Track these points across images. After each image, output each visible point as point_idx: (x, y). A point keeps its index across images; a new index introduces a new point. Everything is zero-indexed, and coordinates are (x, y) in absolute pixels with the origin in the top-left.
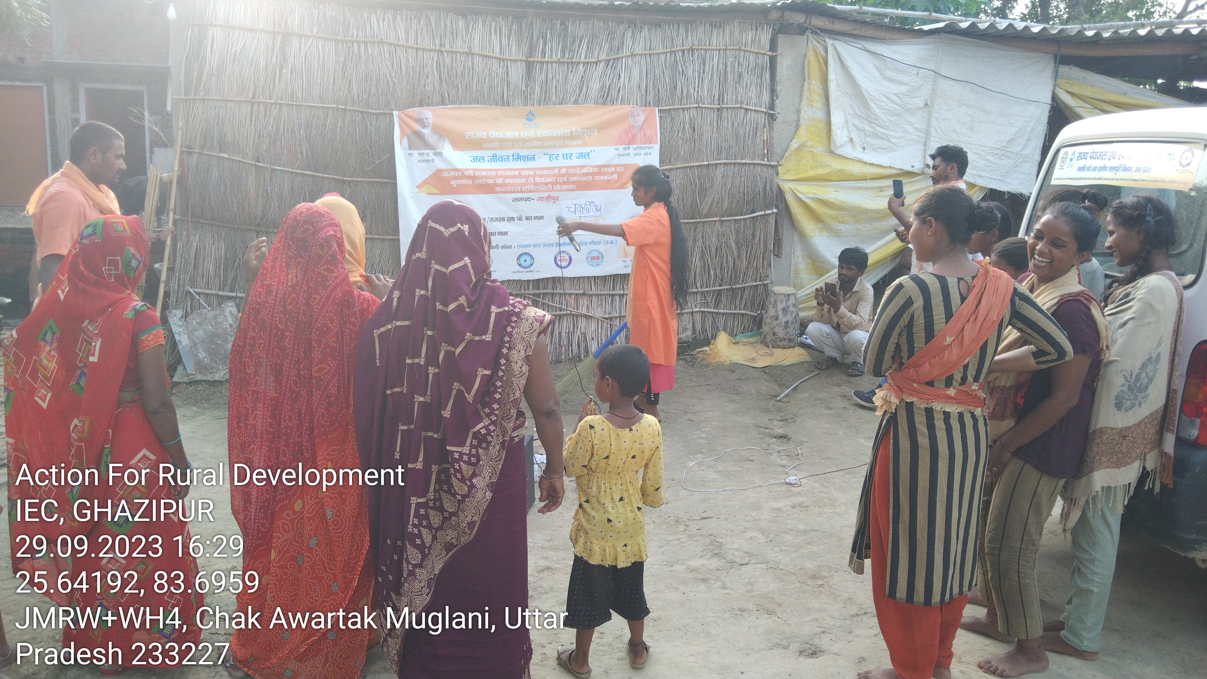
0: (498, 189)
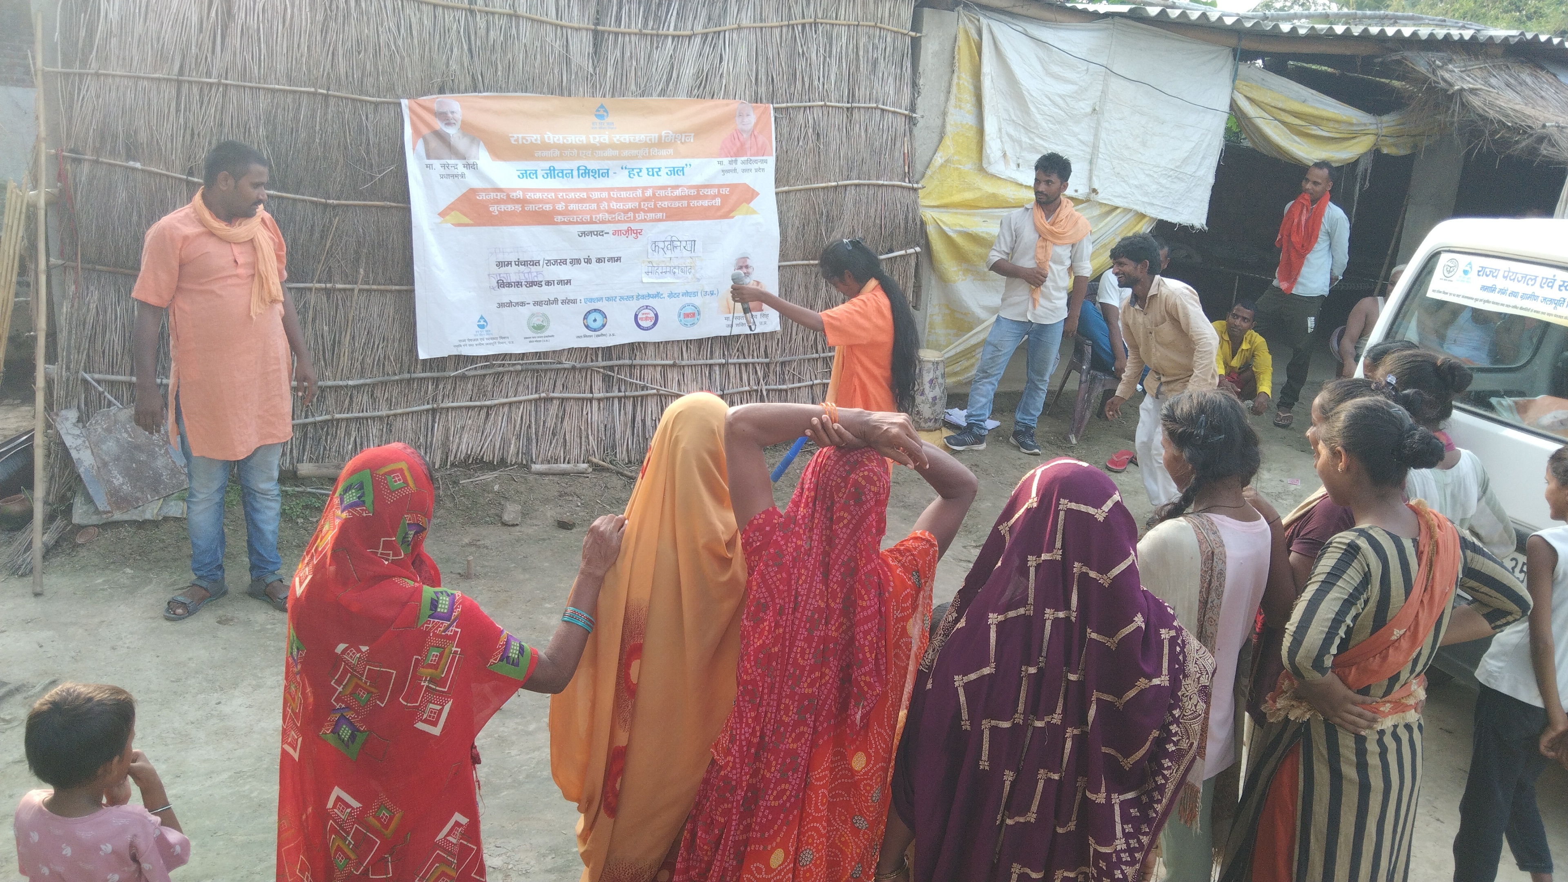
0: (559, 218)
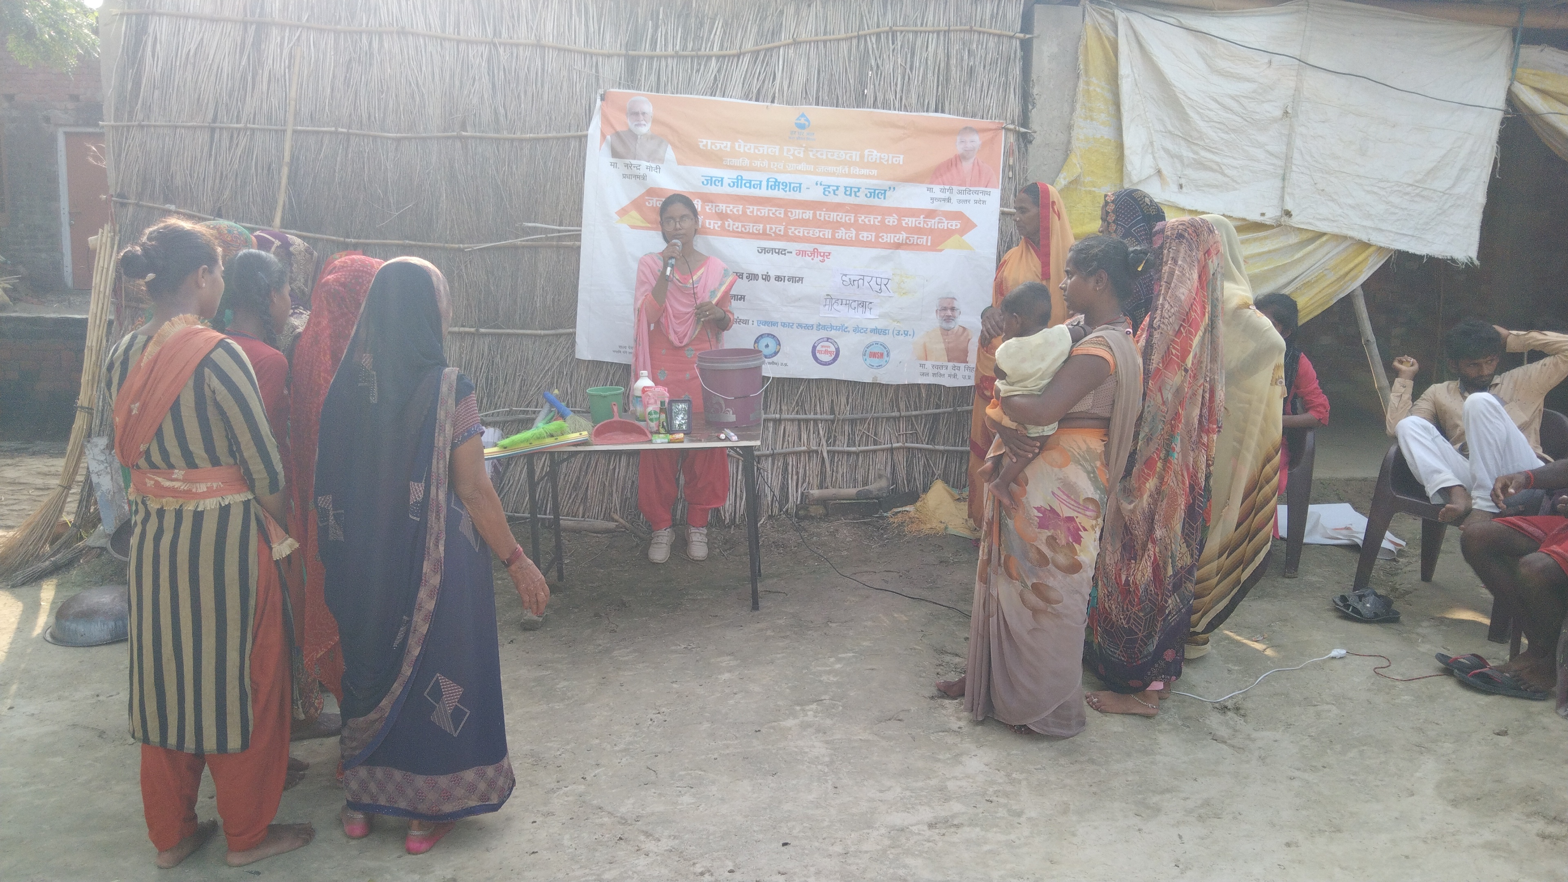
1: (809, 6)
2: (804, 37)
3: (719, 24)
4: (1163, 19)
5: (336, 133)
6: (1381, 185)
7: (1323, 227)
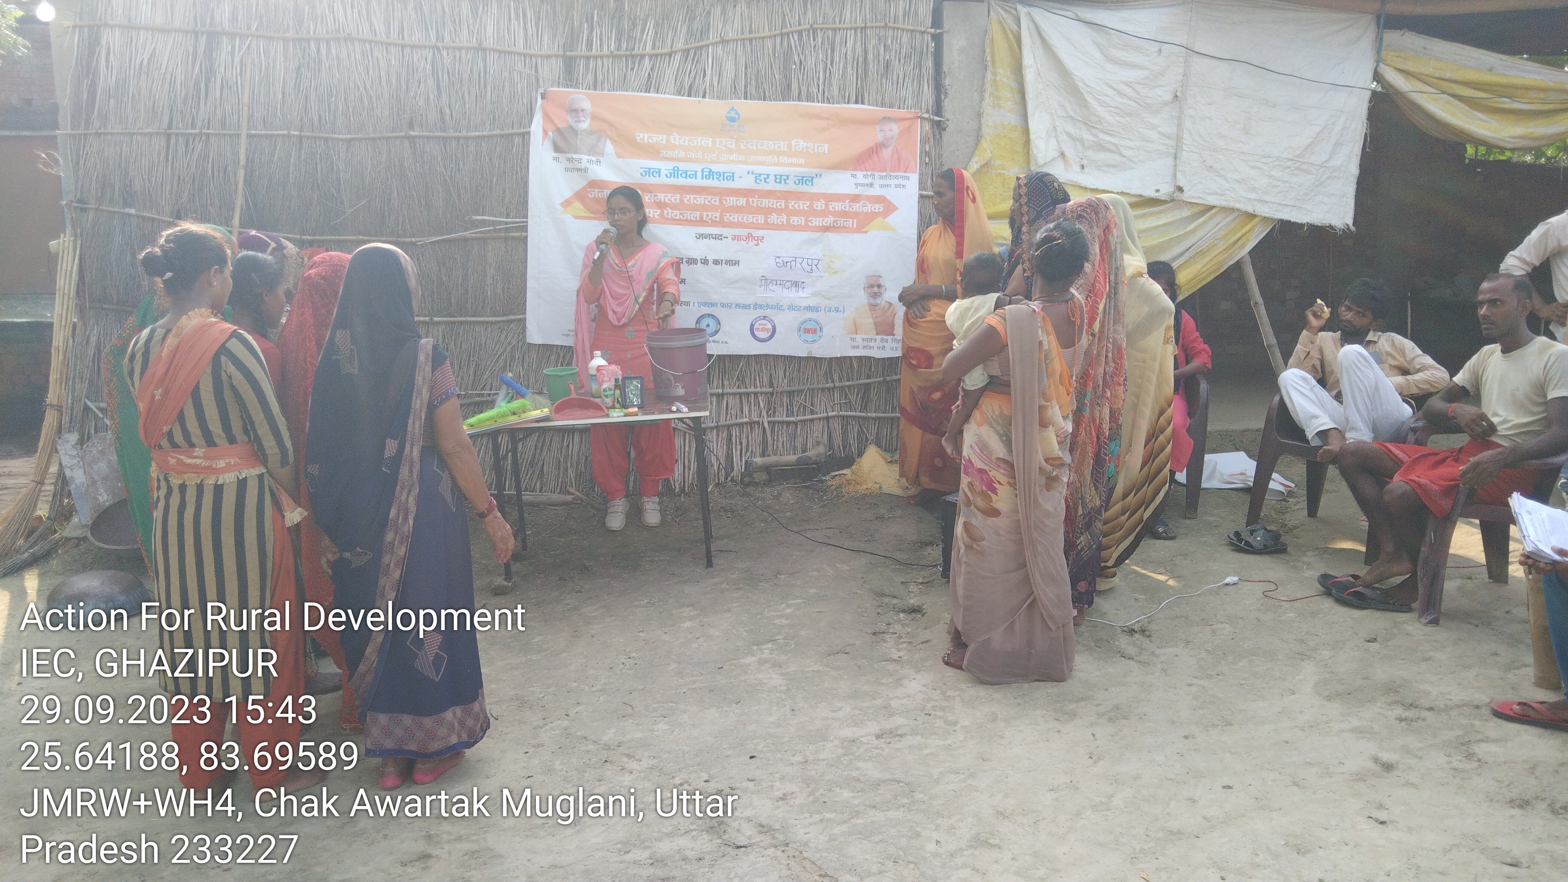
1: (735, 6)
2: (730, 36)
3: (651, 24)
4: (1061, 13)
5: (289, 136)
6: (1264, 160)
7: (1212, 200)
